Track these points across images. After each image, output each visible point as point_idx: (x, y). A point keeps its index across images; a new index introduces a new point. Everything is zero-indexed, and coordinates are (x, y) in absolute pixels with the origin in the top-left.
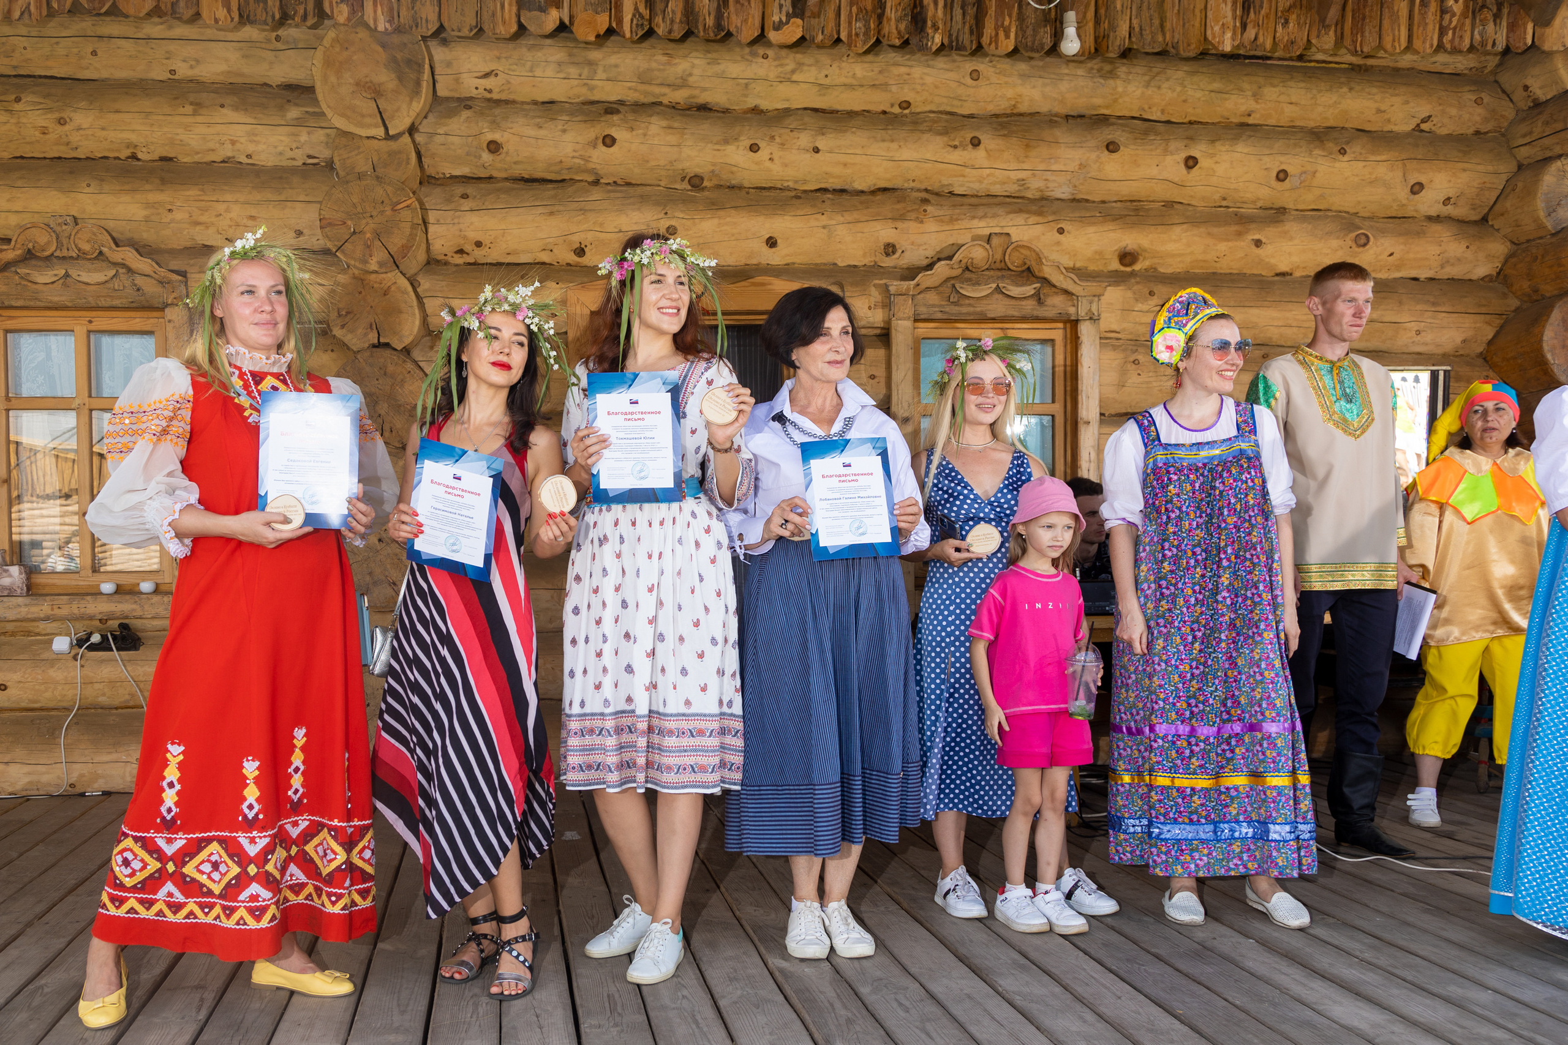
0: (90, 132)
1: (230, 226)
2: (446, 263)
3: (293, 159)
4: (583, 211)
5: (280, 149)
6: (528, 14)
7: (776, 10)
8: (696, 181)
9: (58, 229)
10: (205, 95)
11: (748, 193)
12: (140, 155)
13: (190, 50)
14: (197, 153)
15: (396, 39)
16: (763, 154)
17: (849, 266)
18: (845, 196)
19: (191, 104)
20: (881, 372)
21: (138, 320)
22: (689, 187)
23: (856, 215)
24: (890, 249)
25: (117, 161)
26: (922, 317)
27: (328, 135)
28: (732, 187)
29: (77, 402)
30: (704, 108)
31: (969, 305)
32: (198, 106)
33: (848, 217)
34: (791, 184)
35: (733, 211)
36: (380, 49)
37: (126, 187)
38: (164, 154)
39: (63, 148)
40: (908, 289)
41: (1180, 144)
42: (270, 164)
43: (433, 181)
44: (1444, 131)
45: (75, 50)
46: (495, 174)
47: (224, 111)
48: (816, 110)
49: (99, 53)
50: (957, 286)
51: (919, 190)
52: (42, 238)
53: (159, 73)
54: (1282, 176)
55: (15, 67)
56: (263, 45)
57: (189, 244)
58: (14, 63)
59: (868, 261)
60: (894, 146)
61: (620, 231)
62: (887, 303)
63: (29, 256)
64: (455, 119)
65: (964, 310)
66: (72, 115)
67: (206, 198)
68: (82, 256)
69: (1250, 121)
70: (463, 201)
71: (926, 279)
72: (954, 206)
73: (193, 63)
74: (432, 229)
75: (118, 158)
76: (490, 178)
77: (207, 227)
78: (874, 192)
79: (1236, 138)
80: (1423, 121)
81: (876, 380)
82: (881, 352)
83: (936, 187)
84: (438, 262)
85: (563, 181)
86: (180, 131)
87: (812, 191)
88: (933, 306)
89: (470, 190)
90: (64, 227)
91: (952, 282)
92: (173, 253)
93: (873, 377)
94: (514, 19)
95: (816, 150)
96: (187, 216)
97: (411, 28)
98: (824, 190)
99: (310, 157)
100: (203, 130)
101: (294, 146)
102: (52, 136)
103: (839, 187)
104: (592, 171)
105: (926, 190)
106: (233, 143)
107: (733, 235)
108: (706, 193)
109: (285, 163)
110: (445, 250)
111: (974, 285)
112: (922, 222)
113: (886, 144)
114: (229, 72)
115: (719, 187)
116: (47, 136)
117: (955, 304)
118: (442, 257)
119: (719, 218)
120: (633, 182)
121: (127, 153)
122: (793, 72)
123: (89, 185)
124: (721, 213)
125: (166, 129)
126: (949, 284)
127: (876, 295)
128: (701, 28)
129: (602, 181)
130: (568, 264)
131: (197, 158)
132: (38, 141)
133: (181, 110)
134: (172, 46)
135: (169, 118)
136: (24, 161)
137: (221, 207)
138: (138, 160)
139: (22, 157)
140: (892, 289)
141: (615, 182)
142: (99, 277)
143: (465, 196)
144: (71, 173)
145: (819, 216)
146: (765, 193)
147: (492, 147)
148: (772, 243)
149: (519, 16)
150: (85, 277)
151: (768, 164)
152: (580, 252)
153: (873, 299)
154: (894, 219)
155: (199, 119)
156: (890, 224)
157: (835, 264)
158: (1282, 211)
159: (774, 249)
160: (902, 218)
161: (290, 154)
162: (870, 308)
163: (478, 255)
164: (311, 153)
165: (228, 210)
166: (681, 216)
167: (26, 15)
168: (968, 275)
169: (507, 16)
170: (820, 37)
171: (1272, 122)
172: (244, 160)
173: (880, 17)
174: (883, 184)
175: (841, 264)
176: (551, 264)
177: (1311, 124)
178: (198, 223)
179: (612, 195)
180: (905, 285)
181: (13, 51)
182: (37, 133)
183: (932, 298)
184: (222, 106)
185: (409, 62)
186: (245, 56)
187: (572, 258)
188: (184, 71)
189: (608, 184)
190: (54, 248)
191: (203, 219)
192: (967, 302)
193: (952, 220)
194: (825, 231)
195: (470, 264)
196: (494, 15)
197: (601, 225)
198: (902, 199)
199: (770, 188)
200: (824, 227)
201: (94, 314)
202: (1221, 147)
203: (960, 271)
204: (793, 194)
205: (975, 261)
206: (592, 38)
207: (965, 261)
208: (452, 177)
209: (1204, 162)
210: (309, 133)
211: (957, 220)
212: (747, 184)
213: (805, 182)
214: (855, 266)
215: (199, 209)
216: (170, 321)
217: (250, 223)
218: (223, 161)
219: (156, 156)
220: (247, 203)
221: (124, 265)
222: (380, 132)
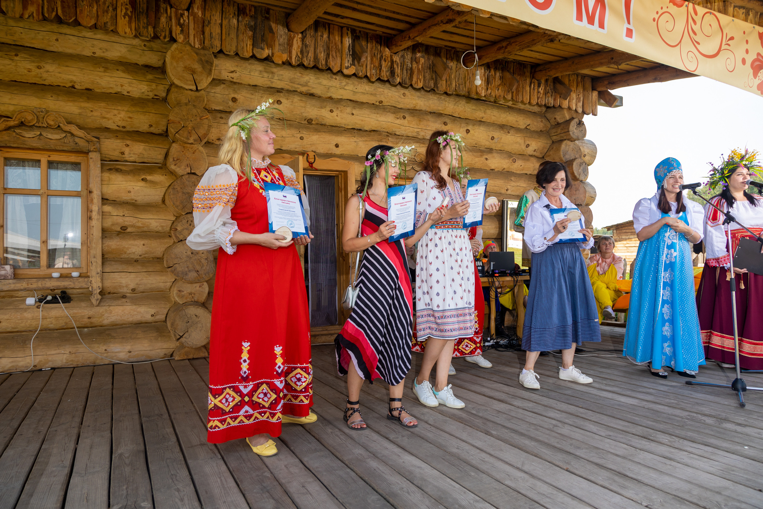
0: (53, 74)
1: (120, 120)
2: (213, 143)
3: (148, 96)
5: (143, 91)
6: (257, 50)
7: (347, 62)
9: (38, 114)
10: (109, 65)
11: (328, 127)
12: (76, 86)
13: (104, 45)
14: (104, 88)
15: (202, 52)
16: (335, 114)
19: (103, 67)
23: (365, 138)
25: (64, 88)
27: (165, 87)
28: (322, 125)
29: (41, 191)
32: (106, 69)
34: (342, 126)
35: (323, 133)
36: (195, 55)
37: (71, 99)
38: (88, 87)
39: (38, 79)
41: (465, 125)
42: (137, 96)
44: (533, 129)
45: (47, 37)
47: (118, 72)
49: (59, 40)
51: (385, 132)
52: (29, 117)
53: (87, 53)
54: (493, 138)
55: (14, 41)
56: (138, 48)
57: (98, 126)
58: (15, 39)
60: (378, 115)
63: (22, 124)
64: (219, 87)
66: (44, 65)
67: (109, 107)
68: (49, 127)
69: (483, 120)
70: (221, 119)
73: (104, 50)
75: (65, 87)
77: (109, 120)
78: (370, 131)
79: (480, 125)
80: (528, 126)
84: (209, 143)
86: (97, 78)
87: (350, 129)
89: (223, 116)
90: (41, 113)
92: (92, 129)
94: (251, 51)
95: (353, 114)
96: (99, 114)
97: (210, 48)
98: (354, 129)
99: (156, 95)
100: (108, 79)
101: (149, 90)
102: (33, 73)
105: (387, 132)
106: (122, 86)
107: (324, 142)
108: (313, 126)
109: (144, 97)
110: (213, 138)
113: (376, 115)
114: (121, 57)
115: (318, 124)
116: (31, 73)
118: (211, 141)
119: (318, 135)
121: (70, 85)
122: (345, 86)
123: (52, 97)
124: (319, 133)
125: (90, 77)
128: (320, 64)
129: (275, 117)
131: (103, 91)
132: (26, 75)
133: (98, 69)
134: (96, 42)
135: (92, 72)
136: (17, 83)
137: (116, 112)
138: (75, 88)
139: (15, 81)
142: (57, 137)
144: (42, 90)
145: (352, 138)
146: (334, 128)
147: (234, 100)
148: (337, 146)
149: (253, 50)
150: (50, 136)
151: (336, 117)
155: (107, 74)
158: (491, 149)
159: (337, 148)
161: (146, 93)
165: (119, 113)
166: (304, 133)
167: (31, 17)
169: (248, 49)
170: (361, 74)
171: (488, 121)
172: (126, 93)
173: (380, 69)
174: (373, 129)
177: (499, 123)
178: (105, 118)
181: (15, 33)
182: (25, 71)
184: (118, 70)
185: (207, 62)
186: (129, 51)
188: (99, 53)
190: (35, 122)
191: (107, 116)
194: (355, 143)
196: (243, 48)
198: (380, 135)
199: (336, 126)
201: (51, 153)
202: (476, 127)
204: (344, 129)
206: (280, 62)
208: (215, 110)
209: (471, 132)
210: (156, 86)
213: (348, 125)
215: (105, 111)
216: (91, 158)
217: (129, 120)
218: (116, 93)
219: (84, 88)
220: (128, 111)
221: (70, 132)
222: (194, 88)
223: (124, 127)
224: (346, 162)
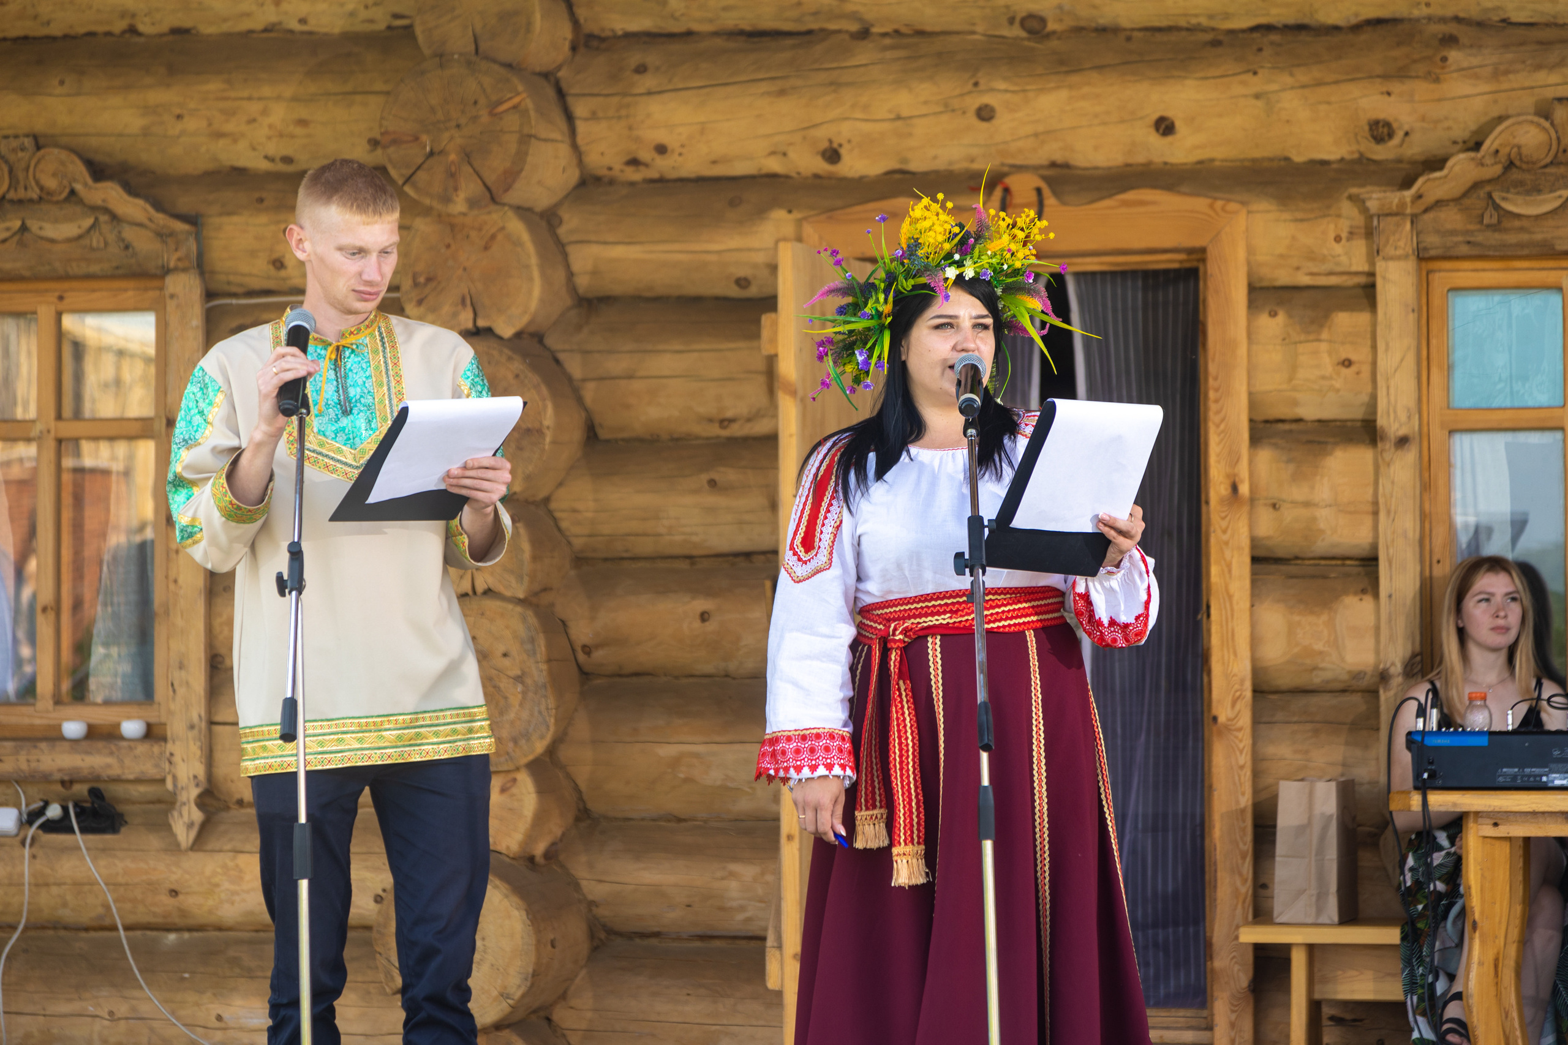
1: (272, 137)
2: (612, 182)
3: (371, 21)
4: (836, 85)
8: (1035, 25)
9: (13, 158)
11: (1129, 39)
12: (141, 28)
14: (225, 20)
17: (1313, 162)
18: (1303, 36)
20: (1361, 355)
21: (130, 293)
22: (1024, 34)
23: (1316, 72)
24: (1381, 131)
25: (106, 39)
26: (1433, 253)
28: (1102, 30)
29: (39, 427)
31: (1522, 229)
33: (1303, 76)
34: (1204, 21)
35: (1094, 75)
37: (117, 82)
38: (178, 24)
39: (29, 23)
40: (1402, 204)
42: (337, 30)
43: (595, 43)
46: (696, 27)
50: (1496, 196)
51: (1443, 20)
57: (211, 166)
59: (1340, 152)
61: (899, 118)
62: (1369, 229)
65: (1511, 238)
67: (233, 94)
68: (45, 197)
70: (637, 77)
71: (1433, 186)
72: (1506, 46)
74: (581, 127)
75: (108, 34)
76: (689, 34)
77: (235, 141)
78: (1356, 28)
81: (1354, 369)
82: (1362, 318)
83: (1474, 12)
84: (598, 179)
85: (810, 32)
87: (1243, 31)
88: (1453, 233)
89: (652, 58)
90: (21, 153)
91: (1488, 188)
92: (187, 181)
93: (1347, 363)
96: (204, 124)
98: (1268, 28)
99: (396, 16)
103: (1291, 21)
104: (854, 16)
105: (1457, 19)
106: (277, 2)
107: (1096, 116)
108: (1054, 43)
109: (358, 29)
110: (608, 161)
111: (1528, 193)
112: (1437, 80)
115: (1078, 30)
117: (1495, 227)
118: (603, 172)
119: (1071, 87)
120: (928, 28)
121: (119, 26)
123: (62, 83)
124: (1075, 78)
126: (1482, 193)
127: (1350, 216)
129: (875, 30)
130: (817, 176)
131: (226, 27)
137: (254, 108)
138: (140, 34)
140: (1373, 205)
141: (897, 32)
142: (70, 230)
143: (641, 69)
144: (39, 62)
145: (1248, 77)
146: (1159, 37)
148: (1165, 127)
150: (50, 230)
152: (833, 155)
153: (1344, 226)
154: (1386, 77)
156: (1379, 85)
157: (1287, 159)
159: (1169, 139)
160: (1401, 74)
161: (364, 14)
162: (1338, 239)
163: (663, 166)
164: (397, 9)
165: (265, 112)
166: (1002, 85)
168: (1515, 175)
172: (295, 26)
174: (1371, 13)
175: (1298, 158)
176: (787, 177)
179: (889, 55)
180: (1398, 197)
183: (1452, 218)
187: (821, 166)
189: (885, 35)
190: (5, 187)
191: (230, 127)
192: (1517, 223)
193: (1497, 74)
194: (1259, 103)
195: (652, 181)
197: (866, 108)
198: (1405, 39)
199: (1170, 29)
200: (1257, 96)
201: (66, 285)
203: (1497, 170)
204: (1209, 37)
205: (1524, 151)
207: (1504, 152)
208: (628, 36)
211: (1507, 72)
212: (1125, 23)
213: (1227, 16)
214: (1324, 163)
215: (223, 111)
216: (172, 296)
217: (299, 131)
218: (266, 30)
219: (164, 28)
220: (295, 99)
221: (106, 210)
223: (287, 160)
224: (1200, 204)
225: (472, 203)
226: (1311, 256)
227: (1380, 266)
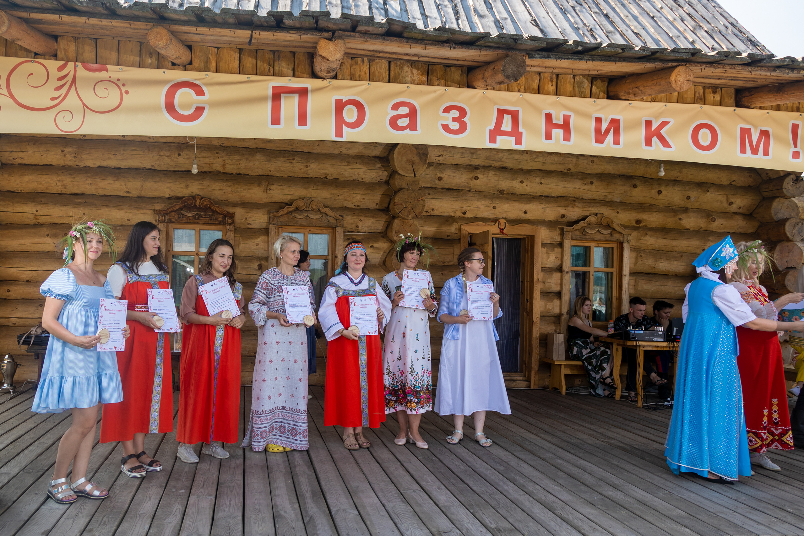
0: (314, 170)
1: (356, 201)
8: (502, 192)
9: (307, 201)
10: (351, 159)
11: (518, 196)
12: (328, 177)
16: (524, 184)
17: (549, 221)
18: (549, 198)
19: (347, 162)
20: (559, 256)
22: (500, 194)
23: (553, 205)
24: (563, 216)
26: (574, 239)
28: (513, 194)
30: (505, 168)
31: (589, 236)
32: (349, 163)
33: (551, 205)
34: (532, 194)
35: (514, 202)
36: (415, 150)
37: (325, 188)
38: (336, 177)
39: (305, 174)
40: (569, 230)
41: (656, 186)
42: (368, 181)
43: (421, 189)
45: (313, 144)
46: (440, 187)
47: (357, 165)
48: (540, 170)
49: (320, 145)
51: (572, 197)
52: (301, 204)
53: (337, 152)
54: (688, 197)
56: (371, 145)
57: (342, 206)
58: (293, 147)
59: (555, 219)
60: (566, 183)
62: (562, 234)
63: (297, 210)
64: (429, 170)
65: (587, 237)
66: (310, 164)
67: (350, 192)
68: (313, 210)
69: (677, 179)
71: (576, 227)
72: (583, 203)
73: (348, 149)
75: (321, 178)
76: (436, 188)
77: (349, 201)
78: (557, 197)
79: (674, 185)
80: (733, 182)
82: (559, 250)
83: (578, 196)
85: (460, 190)
86: (342, 170)
87: (538, 196)
88: (577, 235)
89: (431, 192)
90: (309, 201)
93: (557, 258)
95: (541, 183)
96: (343, 197)
98: (542, 196)
99: (381, 180)
100: (350, 170)
101: (377, 176)
102: (303, 171)
103: (547, 195)
104: (469, 187)
105: (575, 197)
106: (359, 174)
108: (504, 195)
111: (591, 229)
112: (573, 208)
113: (563, 183)
115: (508, 193)
116: (301, 171)
117: (584, 235)
119: (509, 204)
121: (324, 176)
122: (535, 158)
123: (313, 187)
124: (510, 202)
125: (338, 170)
126: (583, 229)
127: (559, 231)
131: (346, 179)
132: (298, 172)
133: (344, 164)
135: (340, 166)
137: (354, 195)
138: (327, 179)
140: (565, 230)
141: (476, 191)
142: (317, 217)
143: (429, 194)
144: (307, 182)
145: (541, 204)
146: (523, 196)
147: (439, 179)
148: (525, 212)
150: (313, 217)
151: (526, 187)
152: (465, 213)
153: (559, 233)
154: (565, 206)
155: (349, 167)
156: (564, 208)
158: (687, 209)
159: (526, 215)
160: (567, 206)
161: (375, 179)
162: (557, 236)
164: (382, 178)
166: (497, 203)
168: (589, 226)
171: (684, 180)
174: (561, 195)
175: (546, 220)
176: (456, 217)
177: (697, 181)
178: (347, 200)
180: (569, 228)
181: (293, 144)
182: (298, 170)
183: (577, 233)
185: (423, 154)
186: (365, 148)
187: (461, 215)
188: (345, 151)
189: (474, 191)
190: (304, 207)
192: (588, 234)
193: (583, 207)
194: (543, 210)
195: (429, 215)
197: (472, 205)
198: (567, 200)
199: (525, 195)
200: (542, 208)
202: (669, 188)
203: (587, 225)
204: (532, 197)
205: (592, 222)
207: (589, 221)
208: (424, 187)
209: (663, 192)
210: (382, 172)
211: (585, 207)
212: (517, 193)
213: (537, 193)
214: (551, 221)
215: (347, 195)
217: (362, 200)
218: (354, 180)
219: (333, 178)
220: (362, 194)
221: (325, 213)
222: (413, 175)
223: (359, 206)
224: (534, 227)
225: (413, 218)
226: (551, 238)
227: (565, 240)
